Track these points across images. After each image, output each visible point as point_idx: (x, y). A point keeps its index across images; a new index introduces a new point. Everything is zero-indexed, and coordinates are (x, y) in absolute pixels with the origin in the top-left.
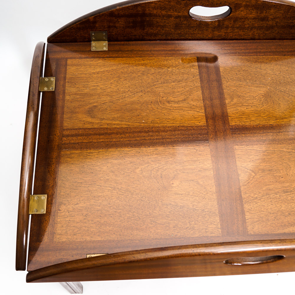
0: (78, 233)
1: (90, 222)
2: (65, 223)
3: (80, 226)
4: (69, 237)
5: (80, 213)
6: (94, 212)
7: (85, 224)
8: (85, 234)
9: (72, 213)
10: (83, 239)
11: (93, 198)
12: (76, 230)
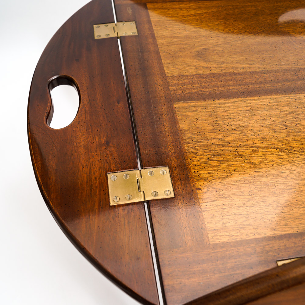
0: (247, 225)
1: (262, 204)
2: (217, 210)
3: (246, 213)
4: (233, 233)
5: (237, 191)
6: (262, 188)
7: (252, 208)
8: (260, 224)
9: (224, 192)
10: (259, 234)
11: (251, 166)
12: (241, 220)
